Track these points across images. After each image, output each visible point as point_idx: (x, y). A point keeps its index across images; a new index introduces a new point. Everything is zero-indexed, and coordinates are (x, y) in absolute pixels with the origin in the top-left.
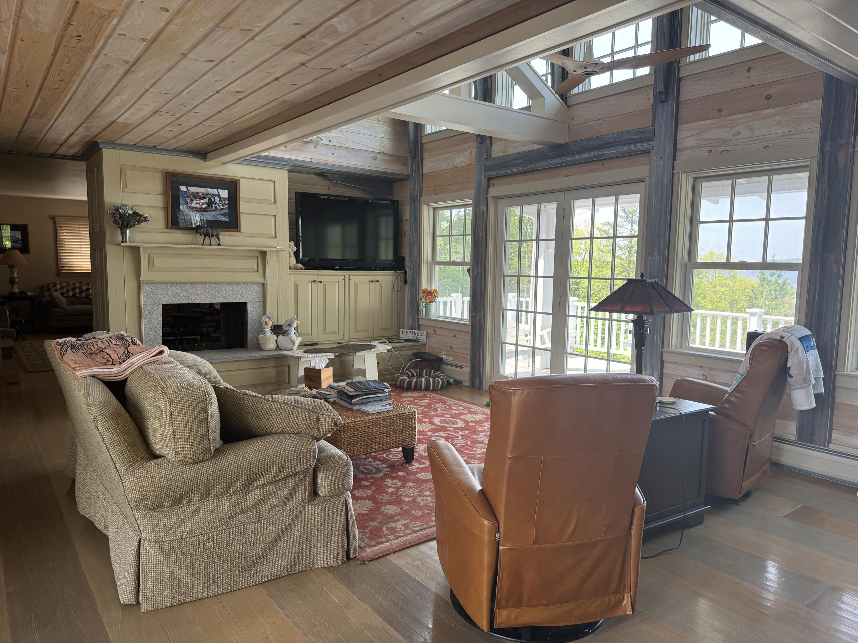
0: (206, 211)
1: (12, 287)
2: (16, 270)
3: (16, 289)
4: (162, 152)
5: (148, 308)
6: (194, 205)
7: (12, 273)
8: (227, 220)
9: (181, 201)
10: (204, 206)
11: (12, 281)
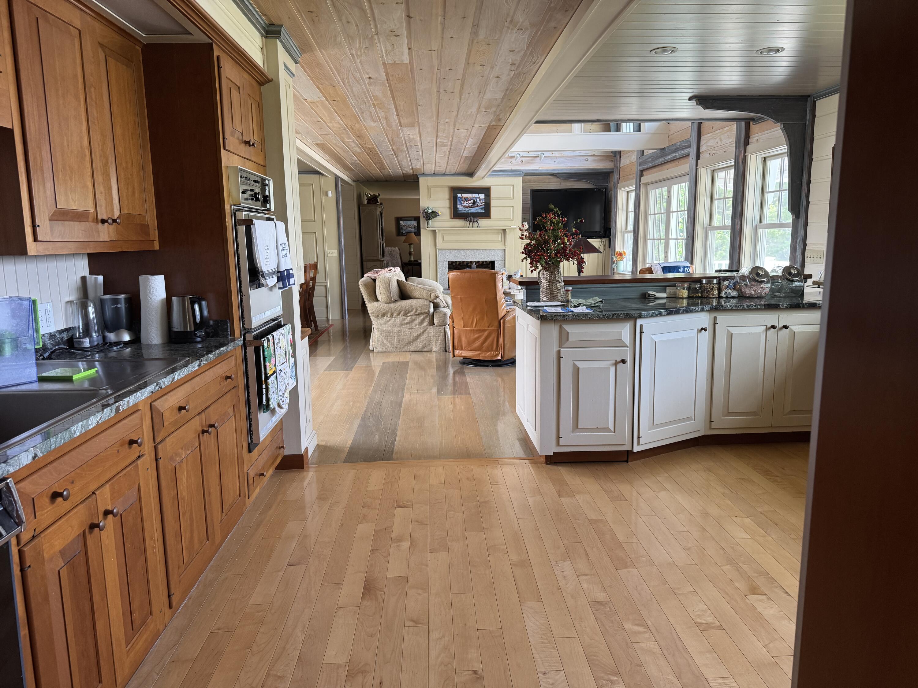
0: (472, 207)
1: (410, 258)
2: (412, 246)
3: (412, 259)
4: (449, 176)
5: (441, 263)
6: (465, 204)
7: (410, 248)
8: (484, 212)
9: (458, 203)
10: (471, 205)
11: (410, 254)
